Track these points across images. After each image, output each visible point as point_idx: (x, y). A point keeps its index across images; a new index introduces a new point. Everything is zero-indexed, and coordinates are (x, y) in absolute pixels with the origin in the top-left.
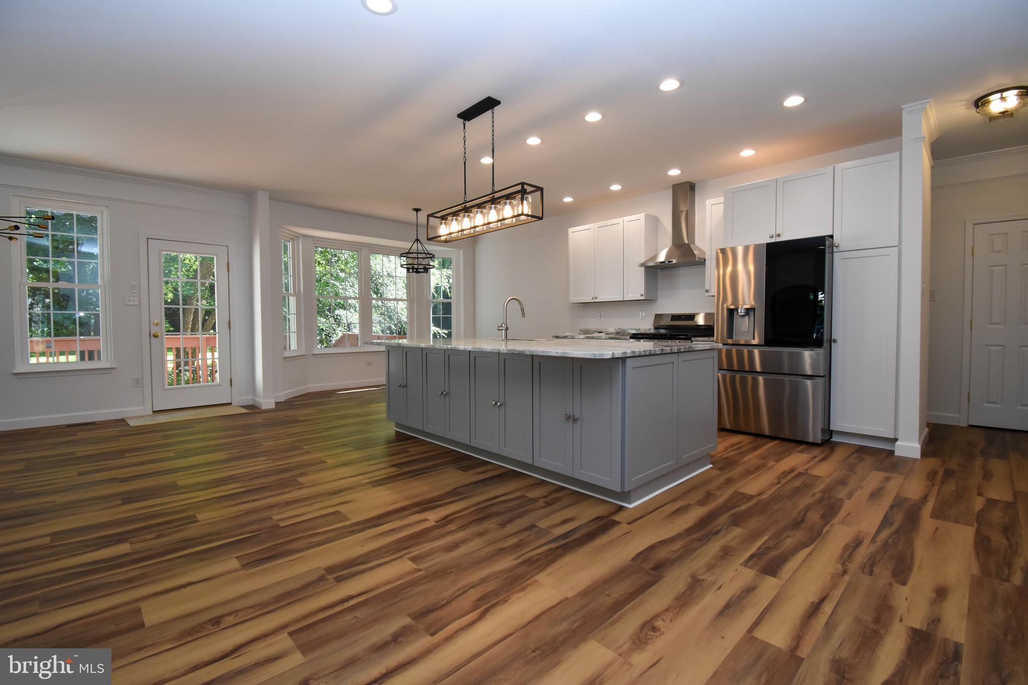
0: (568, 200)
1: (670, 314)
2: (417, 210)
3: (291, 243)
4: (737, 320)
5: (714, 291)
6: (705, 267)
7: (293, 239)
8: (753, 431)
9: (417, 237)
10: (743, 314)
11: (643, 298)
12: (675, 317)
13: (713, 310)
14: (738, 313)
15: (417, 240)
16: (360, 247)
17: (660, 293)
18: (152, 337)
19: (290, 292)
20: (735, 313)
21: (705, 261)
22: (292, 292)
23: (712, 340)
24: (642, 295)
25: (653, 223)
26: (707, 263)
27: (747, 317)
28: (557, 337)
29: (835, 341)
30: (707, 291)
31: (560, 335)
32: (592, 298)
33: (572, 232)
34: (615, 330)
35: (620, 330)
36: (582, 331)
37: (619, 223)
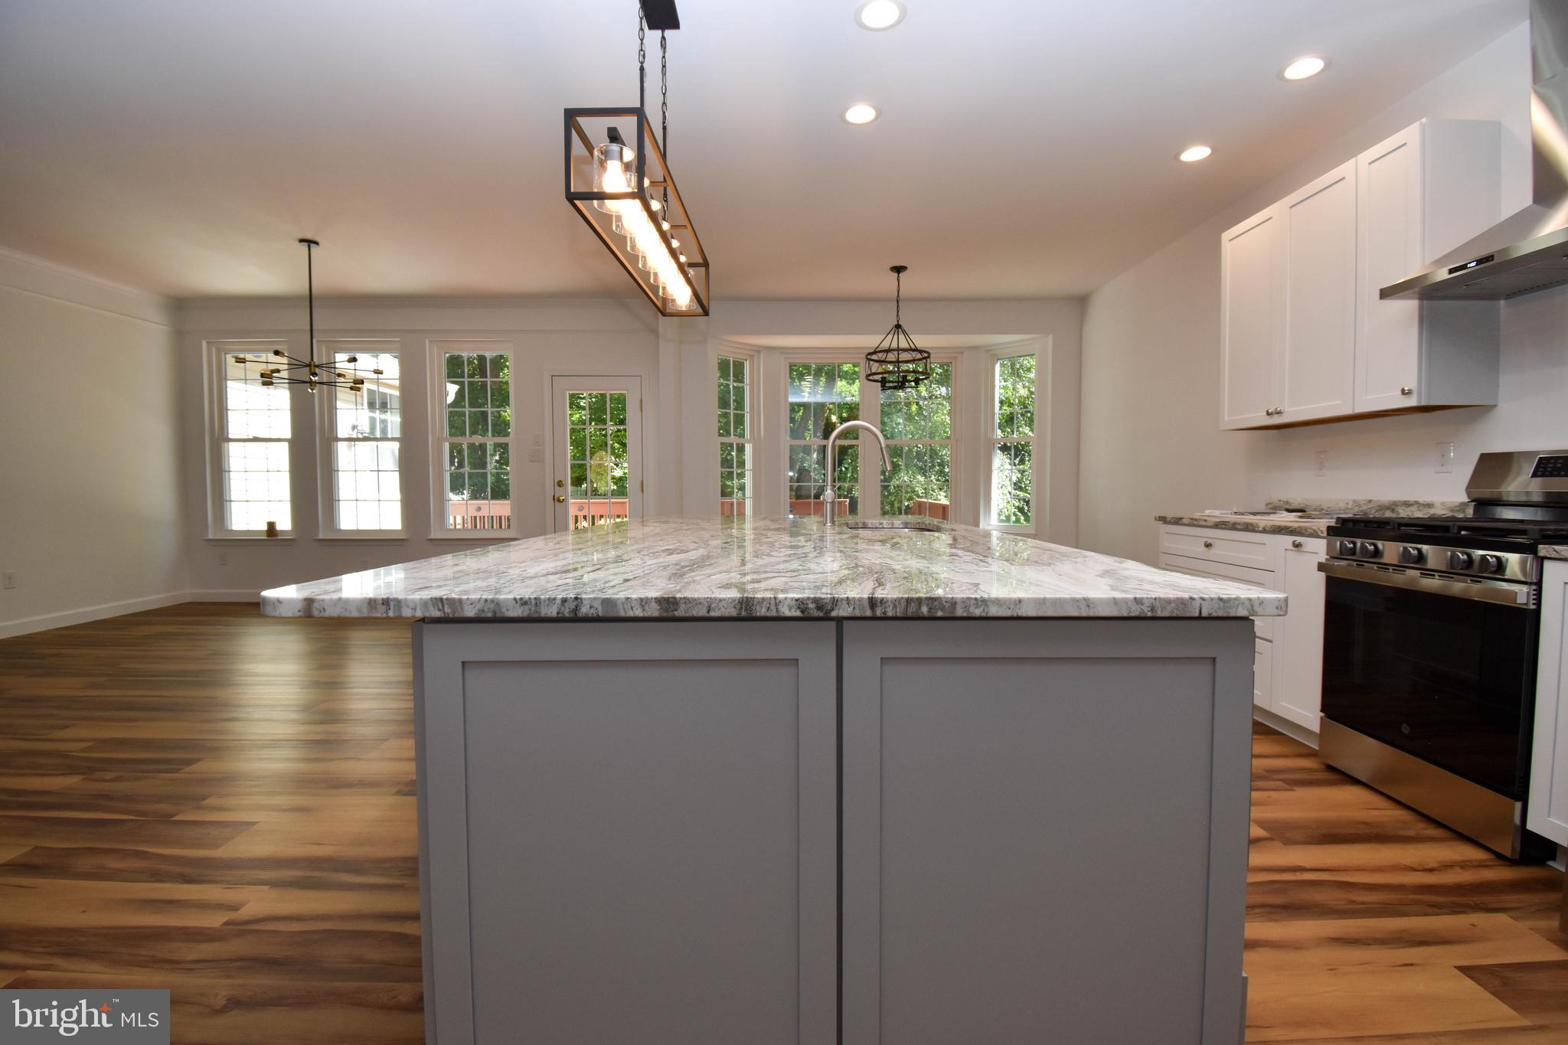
0: (1195, 154)
1: (1533, 453)
2: (898, 270)
3: (748, 362)
7: (751, 356)
9: (898, 321)
11: (1412, 402)
12: (1556, 465)
15: (898, 326)
17: (1510, 380)
18: (556, 502)
19: (745, 438)
22: (749, 438)
24: (1406, 394)
28: (1163, 520)
32: (1268, 414)
33: (1230, 240)
34: (1350, 507)
35: (1370, 506)
36: (1271, 506)
37: (1344, 178)
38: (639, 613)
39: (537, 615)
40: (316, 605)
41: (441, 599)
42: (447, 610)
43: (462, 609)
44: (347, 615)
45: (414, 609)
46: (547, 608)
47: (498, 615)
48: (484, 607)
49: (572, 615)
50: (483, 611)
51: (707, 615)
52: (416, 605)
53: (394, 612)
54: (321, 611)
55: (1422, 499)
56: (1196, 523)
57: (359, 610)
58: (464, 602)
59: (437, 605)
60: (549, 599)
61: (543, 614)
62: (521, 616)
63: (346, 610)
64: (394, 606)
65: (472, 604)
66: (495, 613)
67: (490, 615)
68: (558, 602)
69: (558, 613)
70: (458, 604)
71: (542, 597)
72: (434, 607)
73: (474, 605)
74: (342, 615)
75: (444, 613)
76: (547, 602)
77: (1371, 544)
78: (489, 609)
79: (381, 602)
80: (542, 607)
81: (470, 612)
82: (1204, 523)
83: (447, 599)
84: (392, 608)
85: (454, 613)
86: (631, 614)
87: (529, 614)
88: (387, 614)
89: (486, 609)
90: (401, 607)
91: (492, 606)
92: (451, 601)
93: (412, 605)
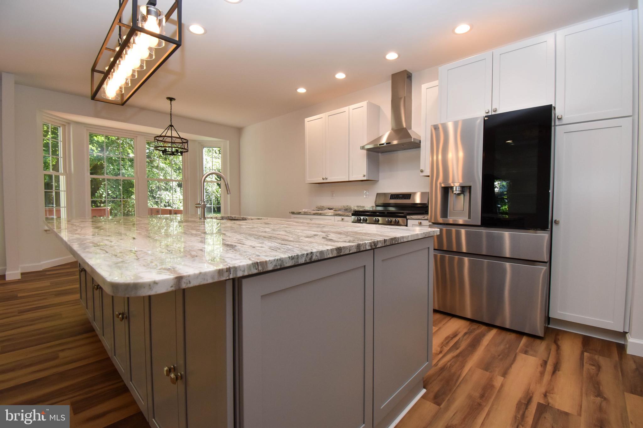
0: (302, 90)
1: (390, 193)
2: (171, 99)
3: (61, 128)
4: (451, 198)
5: (427, 172)
6: (420, 149)
7: (63, 125)
8: (469, 316)
9: (171, 123)
10: (457, 192)
11: (365, 178)
12: (395, 196)
13: (428, 190)
14: (453, 191)
15: (171, 126)
16: (136, 135)
17: (381, 175)
19: (60, 172)
20: (450, 191)
21: (420, 142)
22: (62, 172)
23: (426, 218)
24: (364, 176)
25: (375, 111)
26: (422, 144)
27: (462, 196)
28: (293, 213)
29: (557, 222)
30: (422, 171)
31: (295, 211)
32: (323, 179)
33: (308, 122)
34: (342, 208)
35: (348, 207)
36: (318, 208)
37: (345, 111)
38: (331, 256)
39: (297, 264)
40: (184, 280)
41: (257, 263)
42: (260, 268)
43: (267, 266)
44: (205, 282)
45: (244, 271)
46: (301, 259)
47: (282, 267)
48: (276, 264)
49: (310, 261)
50: (276, 265)
51: (349, 253)
52: (245, 269)
53: (233, 275)
54: (187, 283)
55: (361, 205)
56: (306, 214)
57: (213, 278)
58: (268, 263)
59: (255, 266)
60: (302, 255)
61: (300, 263)
62: (291, 265)
63: (204, 279)
64: (233, 271)
65: (271, 263)
66: (281, 266)
67: (279, 267)
68: (305, 255)
69: (305, 261)
70: (265, 264)
71: (299, 254)
72: (254, 268)
73: (272, 264)
74: (202, 283)
75: (259, 270)
76: (301, 256)
77: (359, 217)
78: (278, 264)
79: (226, 270)
80: (299, 260)
81: (270, 268)
82: (310, 214)
83: (260, 262)
84: (232, 272)
85: (263, 269)
86: (328, 257)
87: (295, 263)
88: (229, 277)
89: (277, 265)
90: (237, 271)
91: (280, 262)
92: (262, 263)
93: (242, 269)
